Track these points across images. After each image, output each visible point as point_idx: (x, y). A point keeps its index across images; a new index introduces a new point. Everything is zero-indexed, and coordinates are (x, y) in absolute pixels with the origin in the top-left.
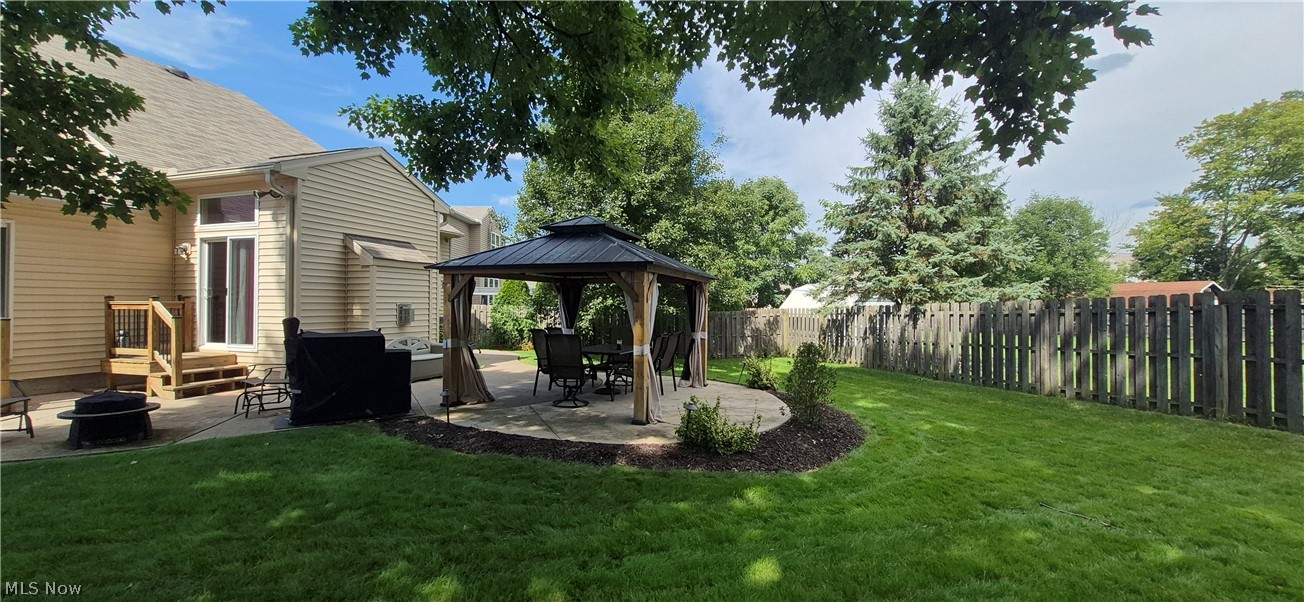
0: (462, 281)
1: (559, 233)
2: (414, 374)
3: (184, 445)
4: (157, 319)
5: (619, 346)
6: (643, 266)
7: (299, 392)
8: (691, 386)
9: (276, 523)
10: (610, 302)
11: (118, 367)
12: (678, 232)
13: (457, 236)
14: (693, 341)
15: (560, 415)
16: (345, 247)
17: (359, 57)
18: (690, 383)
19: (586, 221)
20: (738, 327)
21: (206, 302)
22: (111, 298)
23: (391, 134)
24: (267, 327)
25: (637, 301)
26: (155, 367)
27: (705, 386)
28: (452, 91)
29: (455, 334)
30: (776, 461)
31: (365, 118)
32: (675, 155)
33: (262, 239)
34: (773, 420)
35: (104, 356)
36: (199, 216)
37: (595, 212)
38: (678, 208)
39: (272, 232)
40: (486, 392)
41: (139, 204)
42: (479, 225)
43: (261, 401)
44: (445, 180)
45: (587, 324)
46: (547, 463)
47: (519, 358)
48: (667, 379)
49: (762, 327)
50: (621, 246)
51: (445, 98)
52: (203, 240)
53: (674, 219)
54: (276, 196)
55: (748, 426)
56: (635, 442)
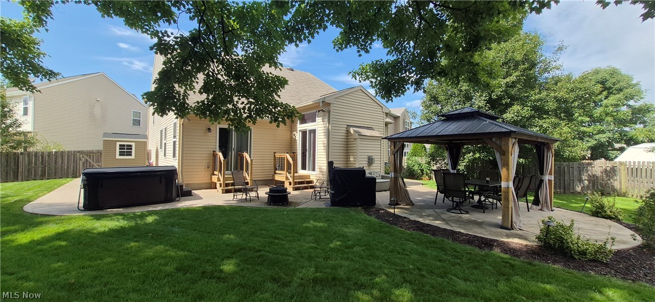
0: (399, 145)
1: (450, 118)
2: (377, 188)
3: (298, 209)
4: (288, 161)
5: (488, 181)
6: (509, 134)
7: (333, 192)
8: (541, 210)
9: (332, 246)
10: (477, 155)
11: (277, 178)
12: (526, 112)
13: (391, 123)
14: (542, 181)
15: (453, 217)
16: (347, 131)
17: (358, 48)
18: (540, 207)
19: (466, 110)
20: (575, 173)
21: (300, 154)
22: (275, 153)
23: (368, 80)
24: (320, 165)
25: (504, 155)
26: (287, 178)
27: (552, 211)
28: (395, 53)
29: (395, 171)
30: (632, 273)
31: (358, 74)
32: (524, 65)
33: (319, 129)
34: (624, 243)
35: (273, 173)
36: (299, 121)
37: (468, 104)
38: (528, 97)
39: (322, 126)
40: (410, 200)
41: (288, 118)
42: (399, 117)
43: (320, 194)
44: (391, 97)
45: (463, 168)
46: (449, 243)
47: (423, 184)
48: (522, 204)
49: (598, 174)
50: (491, 123)
51: (392, 58)
52: (300, 131)
53: (523, 104)
54: (324, 111)
55: (602, 244)
56: (505, 240)
